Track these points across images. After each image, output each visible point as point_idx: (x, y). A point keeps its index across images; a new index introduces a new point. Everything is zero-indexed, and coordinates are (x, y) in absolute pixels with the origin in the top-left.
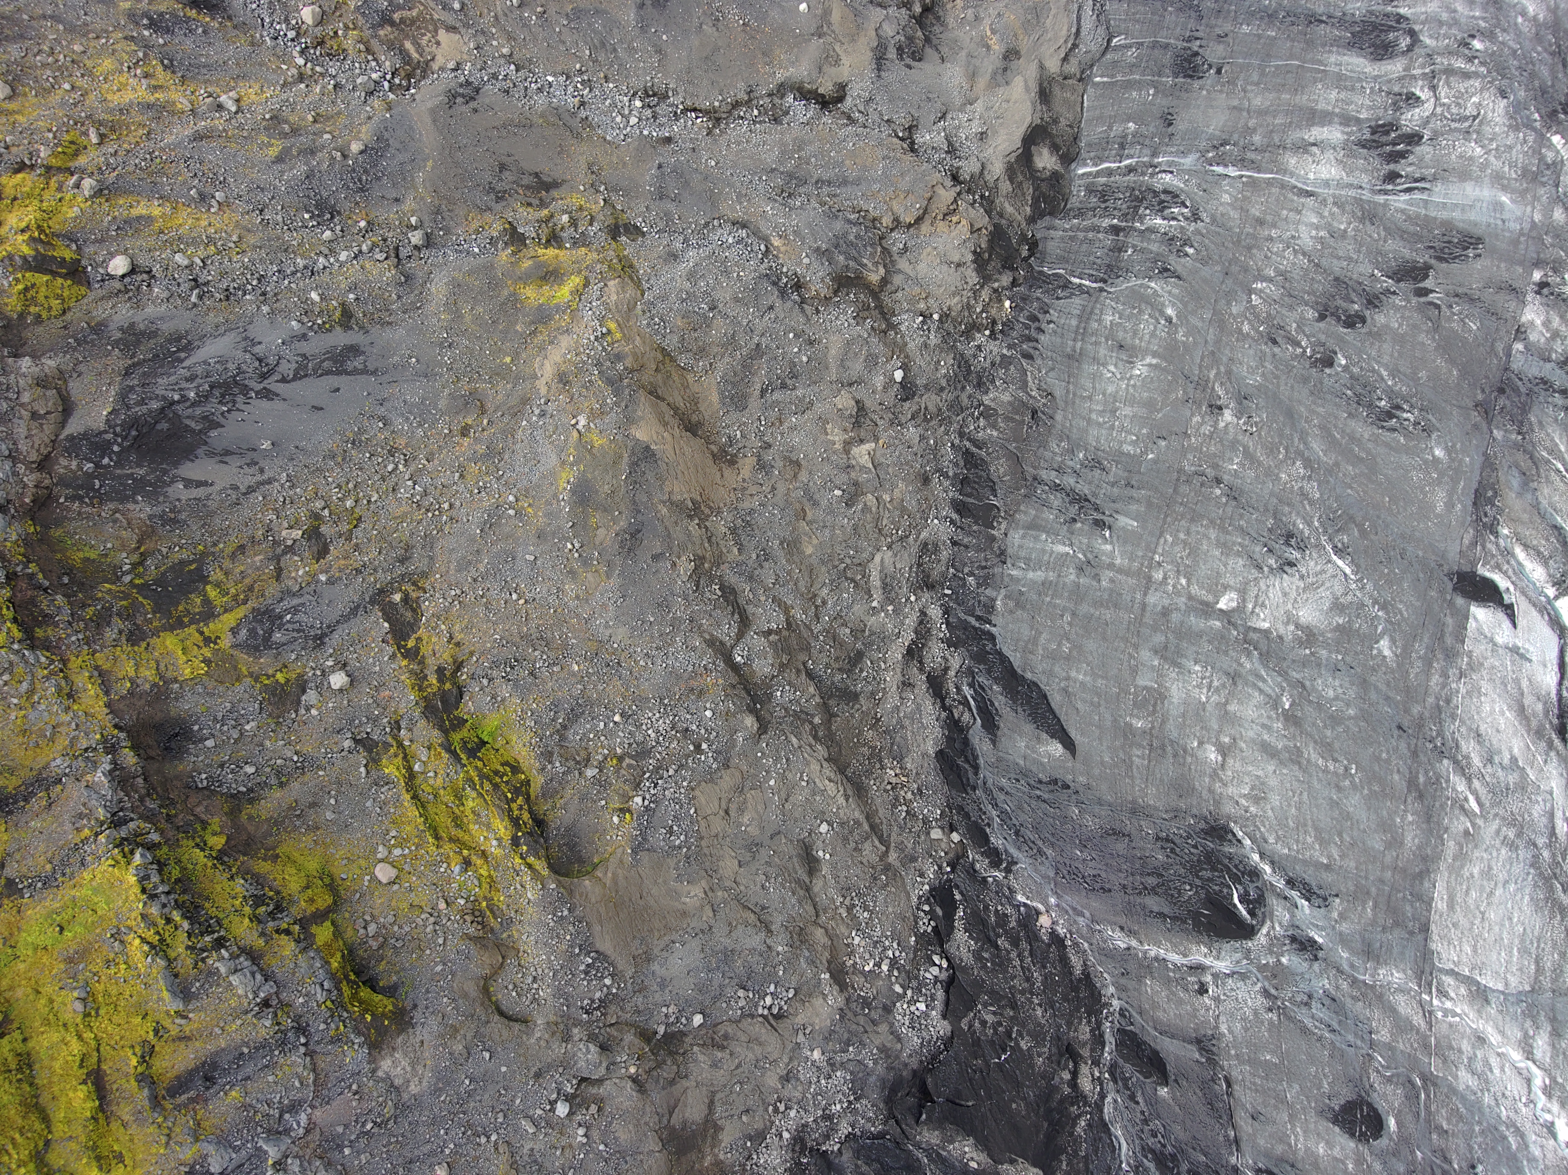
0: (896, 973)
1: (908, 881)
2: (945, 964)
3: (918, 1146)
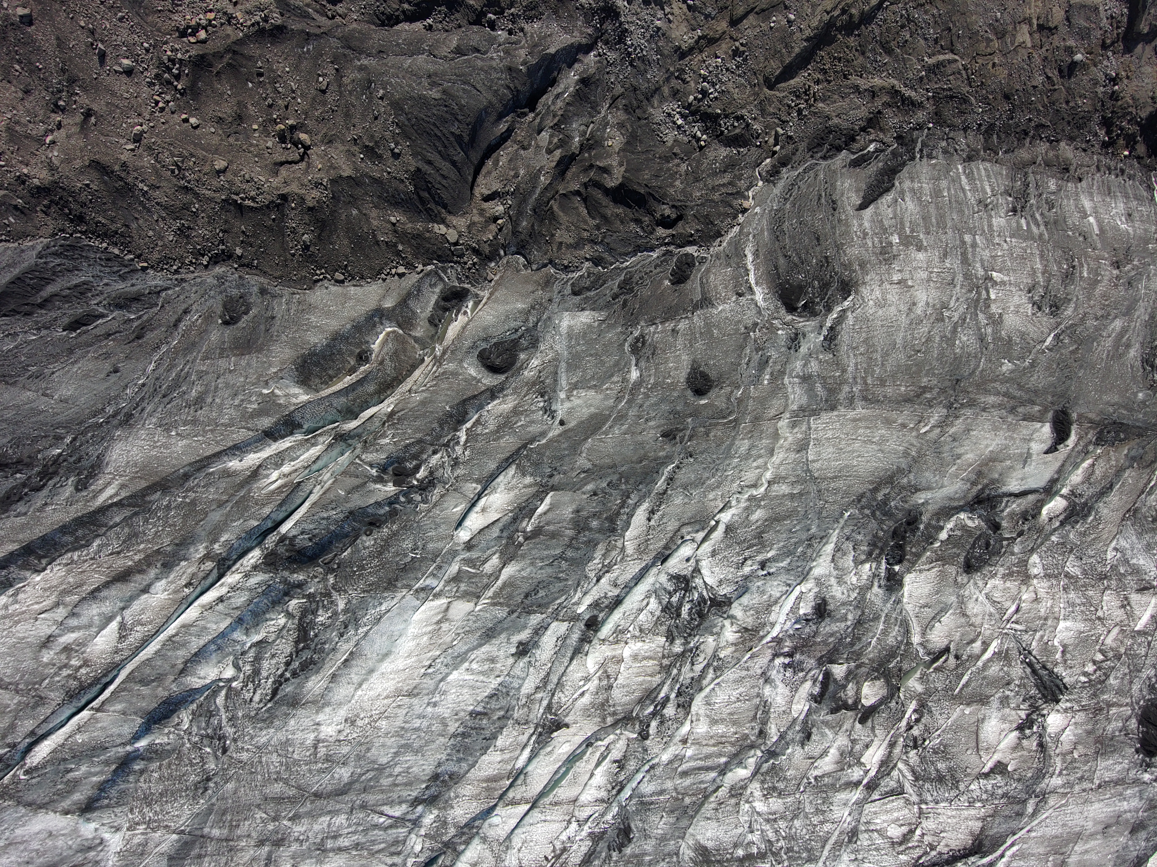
0: (700, 96)
1: (752, 106)
3: (610, 111)
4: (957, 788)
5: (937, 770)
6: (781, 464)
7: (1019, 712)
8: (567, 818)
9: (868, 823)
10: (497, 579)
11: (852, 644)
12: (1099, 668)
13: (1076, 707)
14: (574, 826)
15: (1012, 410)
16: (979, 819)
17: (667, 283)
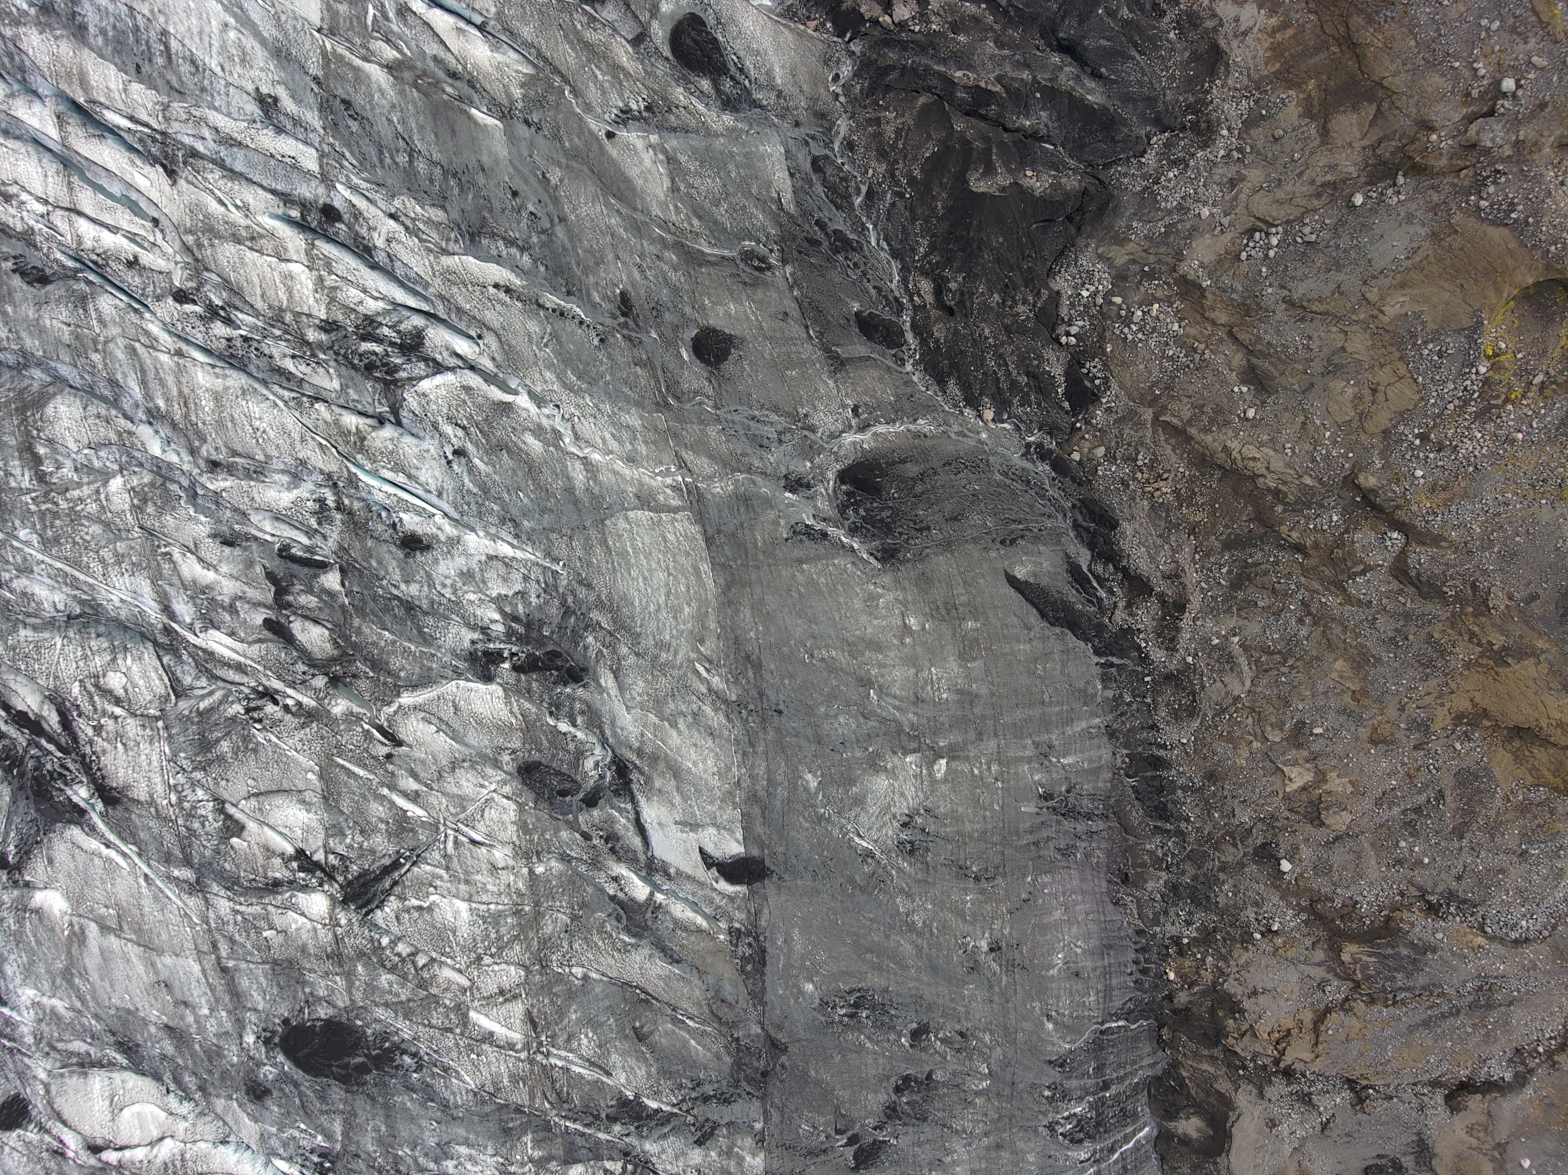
0: (1123, 313)
1: (1125, 399)
2: (1064, 340)
3: (1075, 171)
4: (195, 769)
5: (218, 741)
6: (616, 473)
7: (322, 851)
8: (51, 200)
9: (126, 649)
10: (365, 59)
11: (375, 598)
12: (403, 960)
13: (339, 930)
14: (41, 208)
15: (753, 798)
16: (151, 796)
17: (856, 307)
